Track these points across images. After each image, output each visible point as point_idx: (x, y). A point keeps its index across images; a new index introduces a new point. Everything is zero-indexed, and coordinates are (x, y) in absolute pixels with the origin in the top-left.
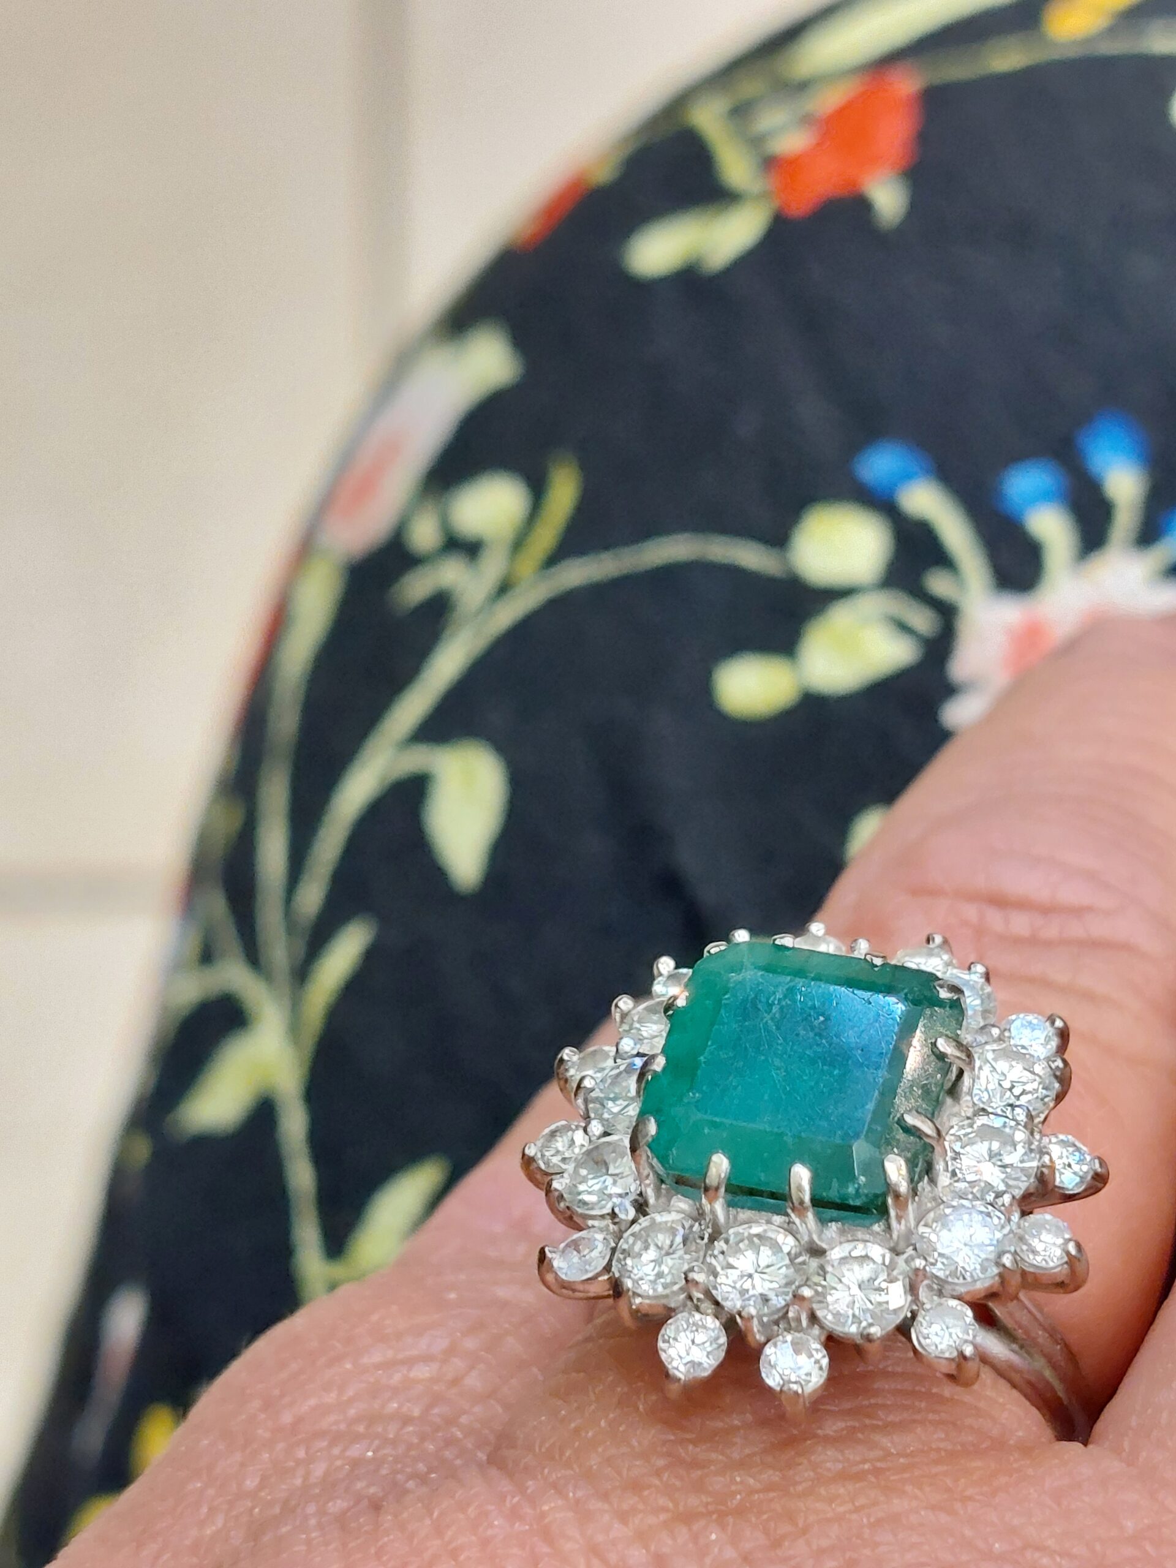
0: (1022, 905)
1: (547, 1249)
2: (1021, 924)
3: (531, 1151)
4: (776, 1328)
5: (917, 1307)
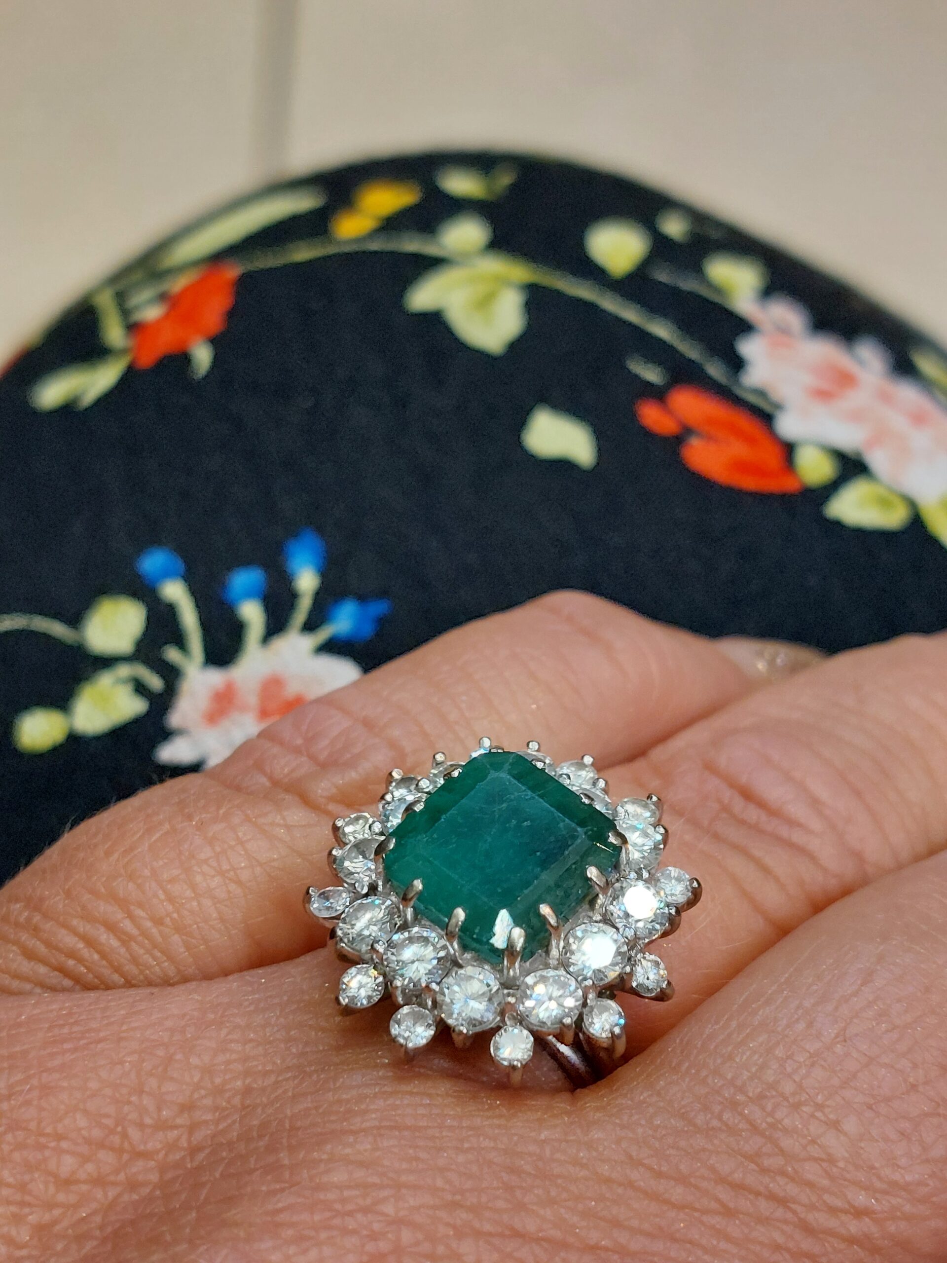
0: (761, 804)
1: (311, 888)
2: (753, 814)
3: (339, 823)
4: (415, 999)
5: (501, 1025)
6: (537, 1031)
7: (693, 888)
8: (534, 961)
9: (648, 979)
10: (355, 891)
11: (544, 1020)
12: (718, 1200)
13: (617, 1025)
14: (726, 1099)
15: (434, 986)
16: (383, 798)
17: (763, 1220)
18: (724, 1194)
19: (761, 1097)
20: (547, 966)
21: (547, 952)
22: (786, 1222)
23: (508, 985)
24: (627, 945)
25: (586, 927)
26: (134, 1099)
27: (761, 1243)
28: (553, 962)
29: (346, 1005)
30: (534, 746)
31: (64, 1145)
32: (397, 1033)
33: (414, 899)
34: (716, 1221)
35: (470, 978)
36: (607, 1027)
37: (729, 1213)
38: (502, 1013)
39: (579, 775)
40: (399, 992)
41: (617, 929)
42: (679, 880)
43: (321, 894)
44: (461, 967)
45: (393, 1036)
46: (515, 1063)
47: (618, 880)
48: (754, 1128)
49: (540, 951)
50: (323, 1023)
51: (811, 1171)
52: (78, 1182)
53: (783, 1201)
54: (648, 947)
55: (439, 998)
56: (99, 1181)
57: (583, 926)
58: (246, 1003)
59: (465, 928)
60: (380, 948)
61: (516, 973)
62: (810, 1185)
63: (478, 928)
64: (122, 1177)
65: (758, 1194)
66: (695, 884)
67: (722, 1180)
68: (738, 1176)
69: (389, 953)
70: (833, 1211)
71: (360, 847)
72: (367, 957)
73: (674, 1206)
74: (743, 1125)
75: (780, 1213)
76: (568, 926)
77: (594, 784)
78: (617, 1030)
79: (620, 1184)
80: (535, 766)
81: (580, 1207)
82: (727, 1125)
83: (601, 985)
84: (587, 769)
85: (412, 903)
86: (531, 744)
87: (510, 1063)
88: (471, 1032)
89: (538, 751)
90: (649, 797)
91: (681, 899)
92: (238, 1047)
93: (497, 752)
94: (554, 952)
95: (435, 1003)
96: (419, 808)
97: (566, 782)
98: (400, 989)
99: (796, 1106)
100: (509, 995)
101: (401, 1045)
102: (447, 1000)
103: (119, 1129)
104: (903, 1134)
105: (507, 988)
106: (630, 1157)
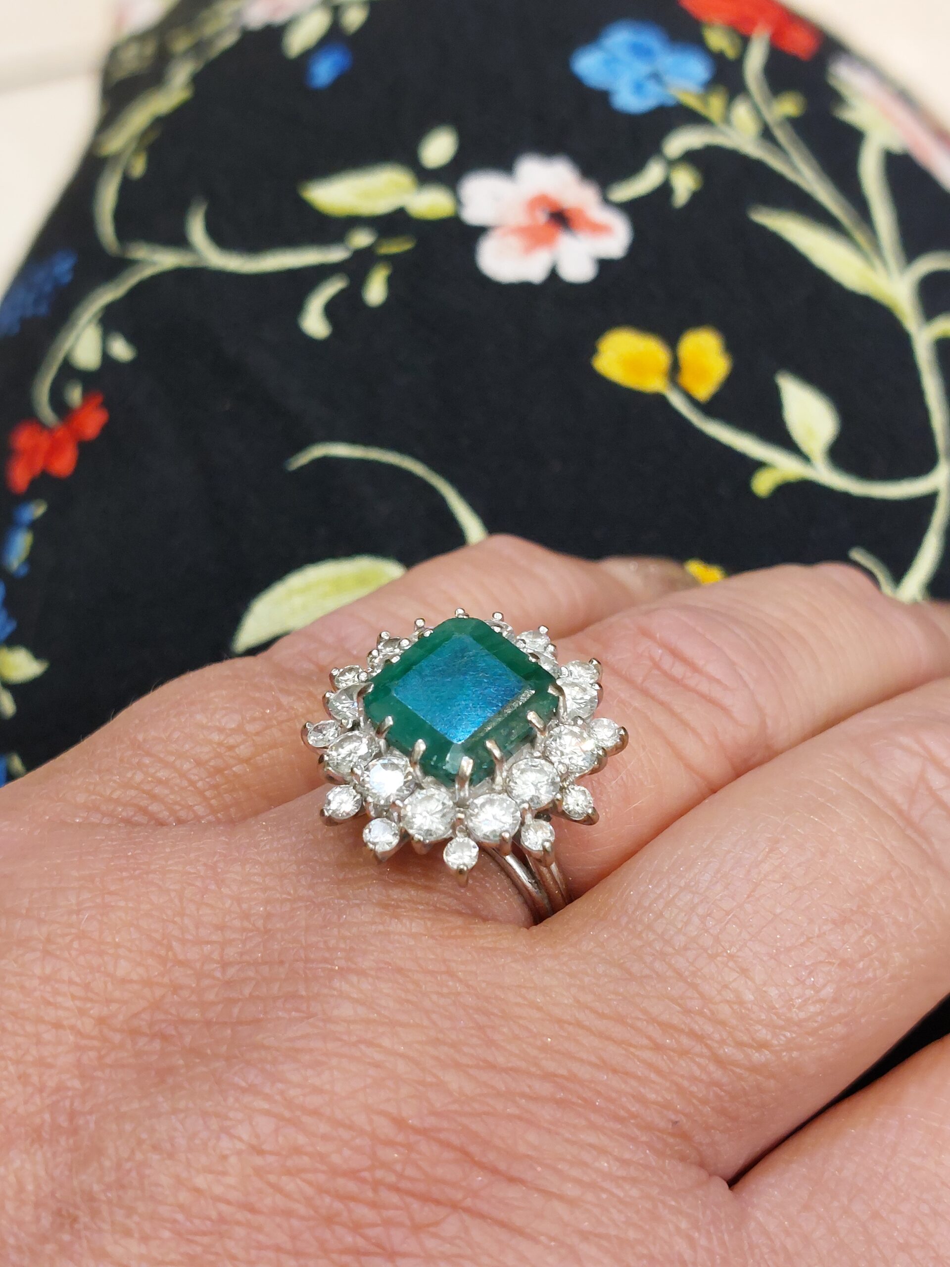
0: (687, 662)
4: (385, 813)
5: (453, 836)
6: (482, 842)
7: (620, 735)
8: (482, 785)
9: (578, 805)
10: (341, 726)
11: (488, 834)
12: (649, 1038)
13: (548, 841)
14: (657, 951)
15: (398, 802)
16: (370, 653)
17: (684, 1053)
18: (655, 1032)
19: (686, 948)
20: (492, 790)
21: (493, 780)
22: (701, 1055)
23: (461, 804)
24: (561, 777)
25: (527, 761)
26: (177, 919)
27: (682, 1076)
28: (498, 788)
29: (330, 816)
30: (498, 616)
31: (122, 952)
32: (368, 839)
33: (386, 732)
34: (647, 1055)
35: (431, 797)
36: (540, 842)
37: (658, 1048)
38: (453, 827)
39: (535, 642)
40: (371, 808)
41: (553, 764)
42: (609, 726)
43: (314, 728)
44: (422, 788)
45: (365, 841)
46: (462, 867)
47: (557, 725)
48: (679, 975)
49: (487, 778)
50: (326, 859)
51: (725, 1011)
52: (131, 981)
53: (699, 1038)
54: (579, 781)
55: (403, 812)
56: (147, 983)
57: (525, 760)
58: (263, 844)
59: (426, 756)
60: (358, 771)
61: (466, 794)
62: (723, 1024)
63: (436, 756)
64: (166, 980)
65: (681, 1031)
66: (622, 732)
67: (653, 1020)
68: (665, 1017)
69: (365, 775)
70: (740, 1045)
71: (348, 691)
72: (348, 778)
73: (615, 1041)
74: (670, 973)
75: (698, 1048)
76: (511, 760)
77: (545, 648)
78: (547, 845)
79: (570, 1024)
80: (493, 630)
81: (539, 1043)
82: (657, 973)
83: (537, 808)
84: (543, 637)
85: (384, 735)
86: (495, 615)
87: (458, 867)
88: (427, 841)
89: (502, 620)
90: (591, 661)
91: (610, 743)
92: (257, 879)
93: (464, 618)
94: (499, 779)
95: (400, 818)
96: (395, 660)
97: (520, 645)
98: (372, 805)
99: (713, 957)
100: (460, 812)
101: (371, 850)
102: (410, 814)
103: (165, 942)
104: (798, 979)
105: (459, 807)
106: (578, 1001)
